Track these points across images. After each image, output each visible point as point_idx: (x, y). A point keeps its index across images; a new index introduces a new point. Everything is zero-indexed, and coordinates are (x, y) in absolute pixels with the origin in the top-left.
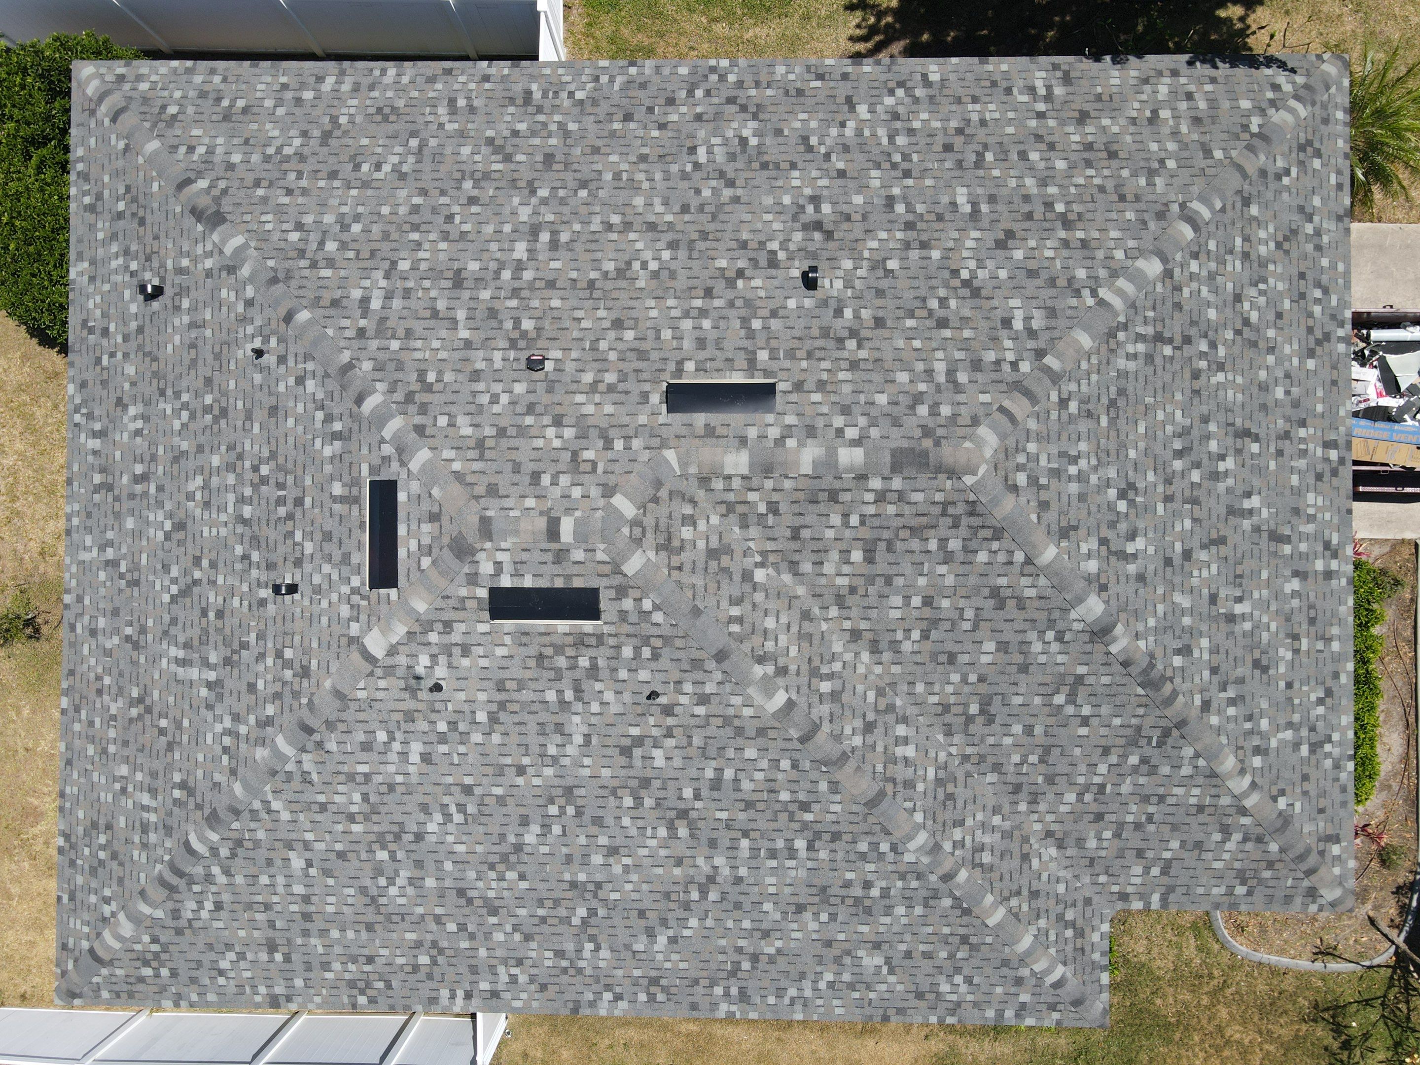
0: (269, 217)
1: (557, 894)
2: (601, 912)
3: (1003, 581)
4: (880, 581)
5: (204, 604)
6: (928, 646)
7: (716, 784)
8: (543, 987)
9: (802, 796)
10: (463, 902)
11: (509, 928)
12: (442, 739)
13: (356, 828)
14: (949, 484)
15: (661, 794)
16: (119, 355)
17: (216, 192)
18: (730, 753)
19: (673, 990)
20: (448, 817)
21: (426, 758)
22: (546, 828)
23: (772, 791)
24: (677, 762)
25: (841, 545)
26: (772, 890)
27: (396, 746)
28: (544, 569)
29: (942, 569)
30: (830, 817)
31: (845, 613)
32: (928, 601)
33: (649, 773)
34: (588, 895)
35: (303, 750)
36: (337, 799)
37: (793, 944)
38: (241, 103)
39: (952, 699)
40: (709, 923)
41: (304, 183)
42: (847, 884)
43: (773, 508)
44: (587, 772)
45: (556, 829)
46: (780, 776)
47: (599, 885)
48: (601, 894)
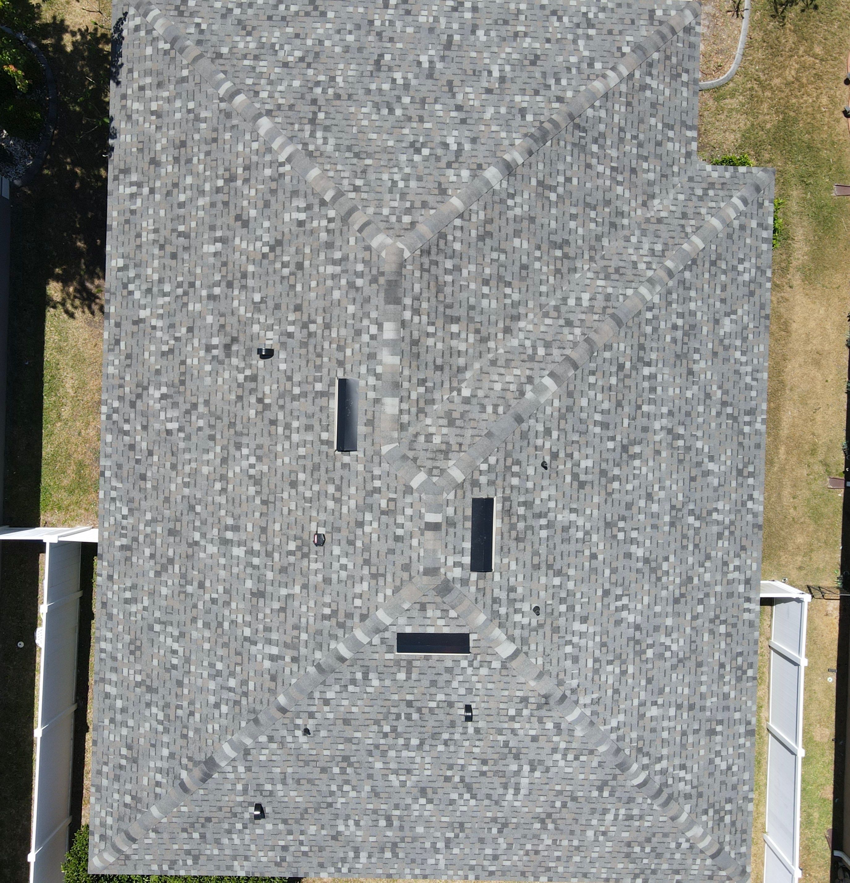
0: (210, 727)
1: (678, 536)
2: (691, 506)
3: (474, 233)
4: (472, 313)
5: (477, 774)
6: (515, 283)
7: (605, 426)
8: (743, 548)
9: (614, 369)
10: (683, 600)
11: (702, 570)
12: (571, 608)
13: (631, 670)
14: (409, 267)
15: (611, 463)
16: (302, 838)
17: (190, 765)
18: (584, 415)
19: (746, 460)
20: (624, 607)
21: (584, 620)
22: (632, 541)
23: (610, 389)
24: (590, 451)
25: (447, 339)
26: (677, 391)
27: (576, 639)
28: (459, 534)
29: (465, 272)
30: (628, 351)
31: (492, 337)
32: (486, 282)
33: (597, 470)
34: (680, 515)
35: (577, 702)
36: (610, 681)
37: (715, 378)
38: (124, 751)
39: (552, 267)
40: (699, 434)
41: (185, 704)
42: (674, 341)
43: (422, 382)
44: (595, 512)
45: (634, 534)
46: (600, 383)
47: (673, 507)
48: (679, 506)
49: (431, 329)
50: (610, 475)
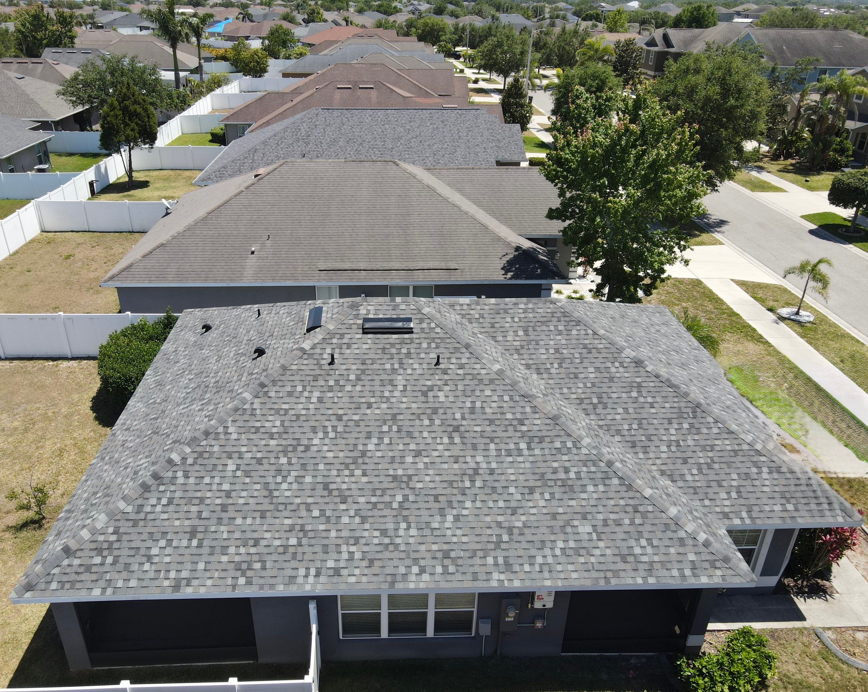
1: (385, 485)
2: (411, 498)
3: (587, 342)
4: (533, 343)
6: (562, 370)
7: (472, 410)
8: (371, 562)
9: (519, 416)
10: (326, 493)
11: (352, 513)
12: (331, 389)
13: (273, 442)
14: (551, 306)
15: (444, 417)
18: (478, 393)
19: (460, 562)
20: (326, 433)
21: (320, 400)
22: (381, 439)
23: (502, 413)
24: (451, 399)
25: (512, 329)
26: (513, 478)
27: (306, 394)
28: (387, 312)
29: (559, 337)
30: (536, 428)
31: (521, 357)
32: (557, 351)
33: (437, 405)
34: (403, 485)
35: (256, 397)
36: (267, 424)
37: (532, 518)
39: (583, 396)
40: (478, 504)
42: (555, 471)
43: (482, 316)
44: (404, 406)
45: (386, 441)
46: (505, 405)
47: (410, 477)
48: (411, 485)
49: (516, 320)
50: (434, 417)
